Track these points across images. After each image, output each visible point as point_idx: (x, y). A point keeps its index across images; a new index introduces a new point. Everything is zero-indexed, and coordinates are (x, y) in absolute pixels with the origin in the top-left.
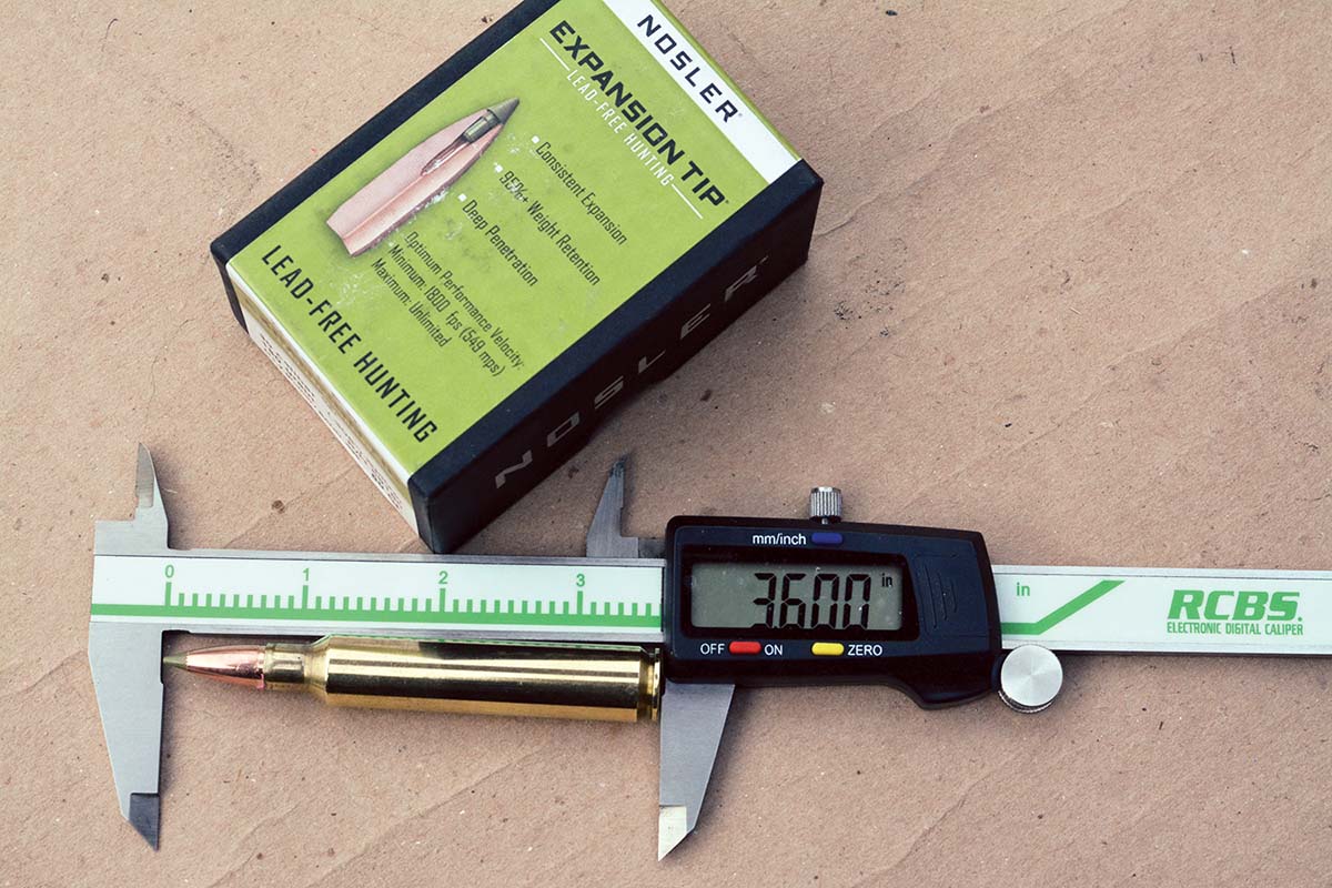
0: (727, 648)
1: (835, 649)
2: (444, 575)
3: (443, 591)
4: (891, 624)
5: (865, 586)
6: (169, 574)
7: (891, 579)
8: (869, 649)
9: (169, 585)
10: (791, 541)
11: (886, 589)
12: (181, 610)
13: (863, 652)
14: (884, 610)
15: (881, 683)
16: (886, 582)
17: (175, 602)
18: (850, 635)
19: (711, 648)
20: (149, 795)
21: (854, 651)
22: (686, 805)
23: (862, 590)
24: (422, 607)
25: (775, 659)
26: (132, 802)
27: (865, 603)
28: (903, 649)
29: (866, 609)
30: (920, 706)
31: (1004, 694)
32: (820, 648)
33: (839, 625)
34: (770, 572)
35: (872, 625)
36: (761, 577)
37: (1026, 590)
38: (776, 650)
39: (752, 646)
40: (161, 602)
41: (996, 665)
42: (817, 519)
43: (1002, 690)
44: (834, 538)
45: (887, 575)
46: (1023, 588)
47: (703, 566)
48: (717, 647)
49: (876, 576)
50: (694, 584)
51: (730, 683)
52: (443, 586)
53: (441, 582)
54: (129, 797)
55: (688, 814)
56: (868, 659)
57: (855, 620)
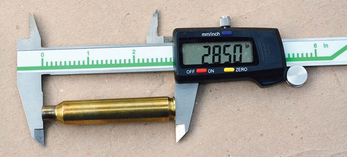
0: (195, 71)
1: (232, 70)
2: (134, 51)
3: (134, 56)
4: (250, 60)
5: (240, 48)
6: (42, 56)
7: (248, 45)
8: (243, 69)
9: (42, 59)
10: (215, 35)
11: (247, 49)
12: (47, 68)
13: (241, 70)
14: (247, 56)
15: (247, 80)
16: (247, 46)
17: (45, 65)
18: (236, 65)
19: (190, 72)
20: (40, 129)
21: (238, 70)
22: (184, 124)
23: (239, 49)
24: (127, 62)
25: (212, 74)
26: (35, 132)
27: (240, 54)
28: (254, 68)
29: (241, 56)
30: (260, 87)
31: (288, 81)
32: (227, 70)
33: (232, 62)
34: (208, 45)
35: (243, 61)
36: (205, 47)
37: (327, 46)
38: (212, 71)
39: (204, 70)
40: (40, 65)
41: (285, 72)
42: (223, 27)
43: (287, 80)
44: (230, 32)
45: (247, 44)
46: (326, 45)
47: (186, 44)
48: (192, 71)
49: (243, 44)
50: (183, 51)
51: (197, 83)
52: (134, 55)
53: (133, 53)
54: (34, 130)
55: (185, 127)
56: (243, 72)
57: (238, 59)
